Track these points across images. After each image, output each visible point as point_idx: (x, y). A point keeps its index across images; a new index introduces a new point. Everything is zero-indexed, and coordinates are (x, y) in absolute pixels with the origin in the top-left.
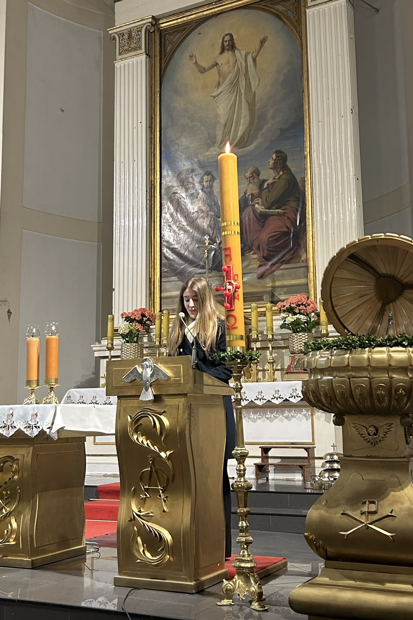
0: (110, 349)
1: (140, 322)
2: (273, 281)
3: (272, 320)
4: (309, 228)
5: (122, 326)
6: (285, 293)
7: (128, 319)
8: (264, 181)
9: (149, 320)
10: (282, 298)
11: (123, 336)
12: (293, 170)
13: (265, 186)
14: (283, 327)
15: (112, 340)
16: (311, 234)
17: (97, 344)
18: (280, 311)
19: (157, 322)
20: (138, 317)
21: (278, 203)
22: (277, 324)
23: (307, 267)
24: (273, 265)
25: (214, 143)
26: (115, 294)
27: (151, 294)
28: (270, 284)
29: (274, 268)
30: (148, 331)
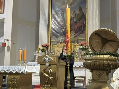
0: (38, 53)
1: (46, 47)
2: (78, 38)
3: (77, 47)
4: (87, 26)
5: (41, 48)
6: (81, 41)
7: (43, 46)
8: (76, 14)
9: (48, 46)
10: (80, 42)
11: (41, 50)
12: (83, 11)
13: (77, 15)
14: (79, 49)
15: (39, 51)
16: (87, 27)
17: (35, 52)
18: (79, 45)
19: (50, 47)
20: (45, 46)
21: (80, 19)
22: (78, 48)
23: (86, 35)
24: (78, 34)
25: (65, 4)
26: (40, 40)
27: (48, 40)
28: (77, 39)
29: (78, 35)
30: (47, 49)
